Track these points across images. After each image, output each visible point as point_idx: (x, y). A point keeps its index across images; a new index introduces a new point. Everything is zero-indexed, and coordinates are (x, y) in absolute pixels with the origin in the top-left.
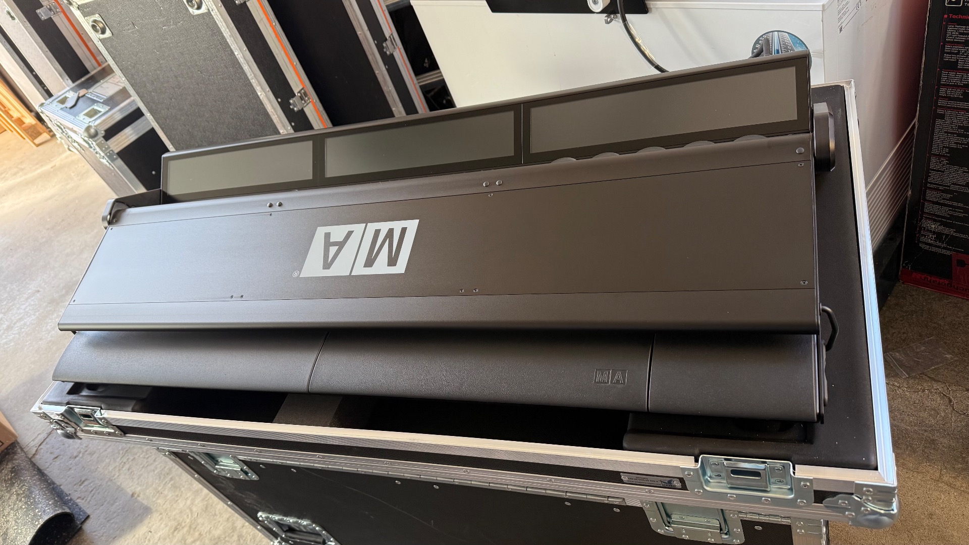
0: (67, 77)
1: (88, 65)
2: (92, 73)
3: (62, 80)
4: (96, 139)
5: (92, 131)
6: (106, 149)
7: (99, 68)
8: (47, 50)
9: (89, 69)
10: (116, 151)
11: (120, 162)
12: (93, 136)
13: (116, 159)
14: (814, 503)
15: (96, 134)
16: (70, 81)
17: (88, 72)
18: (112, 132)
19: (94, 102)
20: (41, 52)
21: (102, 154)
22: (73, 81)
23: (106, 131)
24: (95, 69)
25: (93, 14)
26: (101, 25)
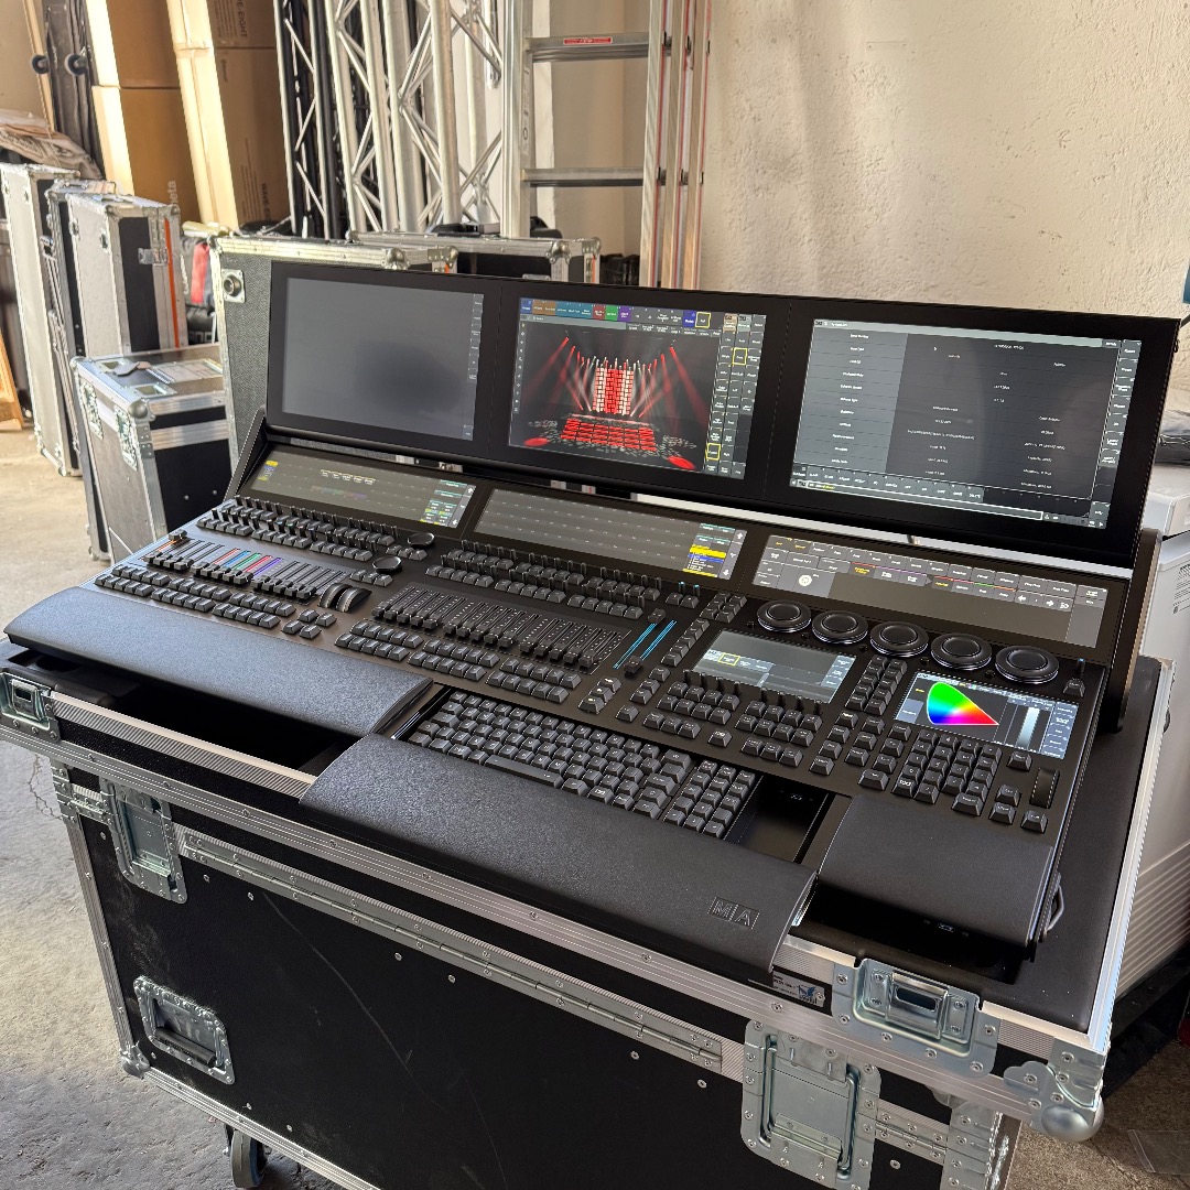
0: (129, 343)
1: (162, 340)
2: (162, 351)
3: (120, 343)
4: (140, 420)
5: (142, 409)
6: (145, 439)
7: (174, 349)
8: (124, 299)
9: (161, 345)
10: (155, 448)
11: (152, 463)
12: (138, 416)
13: (150, 457)
14: (991, 1073)
15: (144, 415)
16: (129, 349)
17: (158, 348)
18: (162, 422)
19: (155, 380)
20: (115, 299)
21: (135, 443)
22: (133, 350)
23: (158, 417)
24: (169, 347)
25: (236, 268)
26: (237, 285)
